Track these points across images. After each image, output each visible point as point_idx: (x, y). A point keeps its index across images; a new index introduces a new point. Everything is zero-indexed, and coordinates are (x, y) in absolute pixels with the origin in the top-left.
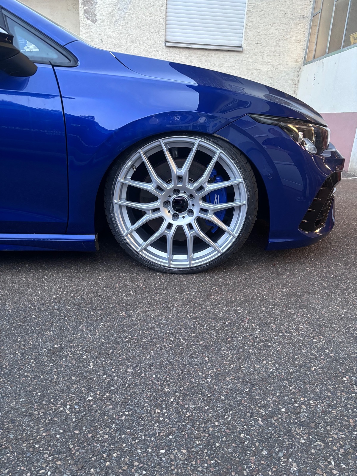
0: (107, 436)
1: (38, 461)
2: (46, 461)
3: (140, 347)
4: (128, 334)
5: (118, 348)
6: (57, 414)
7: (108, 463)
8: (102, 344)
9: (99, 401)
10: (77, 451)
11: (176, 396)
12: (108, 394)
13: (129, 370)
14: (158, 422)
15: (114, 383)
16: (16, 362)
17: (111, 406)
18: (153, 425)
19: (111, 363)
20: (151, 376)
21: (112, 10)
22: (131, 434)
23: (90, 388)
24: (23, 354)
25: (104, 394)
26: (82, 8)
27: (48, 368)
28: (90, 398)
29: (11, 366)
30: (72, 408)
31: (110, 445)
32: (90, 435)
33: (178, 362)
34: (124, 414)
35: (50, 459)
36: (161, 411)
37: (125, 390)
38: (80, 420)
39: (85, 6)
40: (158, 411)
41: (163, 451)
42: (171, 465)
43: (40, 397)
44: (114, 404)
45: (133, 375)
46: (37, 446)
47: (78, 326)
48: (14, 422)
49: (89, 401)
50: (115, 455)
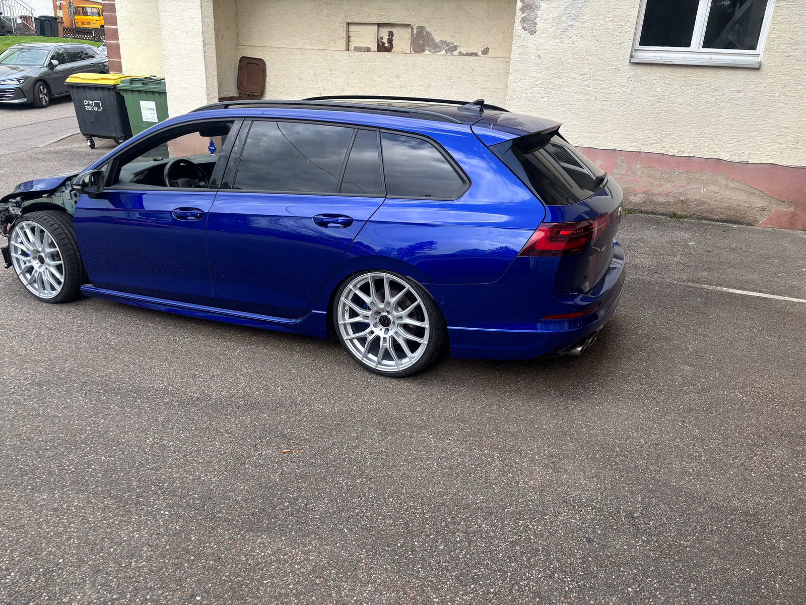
0: (357, 502)
1: (321, 501)
2: (324, 502)
3: (404, 461)
4: (403, 450)
5: (390, 457)
6: (338, 483)
7: (352, 513)
8: (382, 451)
9: (363, 484)
10: (340, 503)
11: (406, 496)
12: (369, 482)
13: (389, 473)
14: (388, 505)
15: (376, 478)
16: (328, 448)
17: (367, 489)
18: (384, 505)
19: (381, 465)
20: (400, 480)
21: (560, 16)
22: (370, 505)
23: (361, 476)
24: (333, 444)
25: (367, 482)
26: (519, 15)
27: (344, 457)
28: (358, 481)
29: (324, 450)
30: (347, 483)
31: (357, 506)
32: (349, 499)
33: (422, 477)
34: (372, 495)
35: (326, 502)
36: (393, 500)
37: (379, 484)
38: (348, 490)
39: (523, 13)
40: (391, 500)
41: (381, 518)
42: (381, 524)
43: (333, 472)
44: (370, 488)
45: (389, 476)
46: (323, 495)
47: (373, 435)
48: (316, 480)
49: (357, 482)
50: (357, 511)
